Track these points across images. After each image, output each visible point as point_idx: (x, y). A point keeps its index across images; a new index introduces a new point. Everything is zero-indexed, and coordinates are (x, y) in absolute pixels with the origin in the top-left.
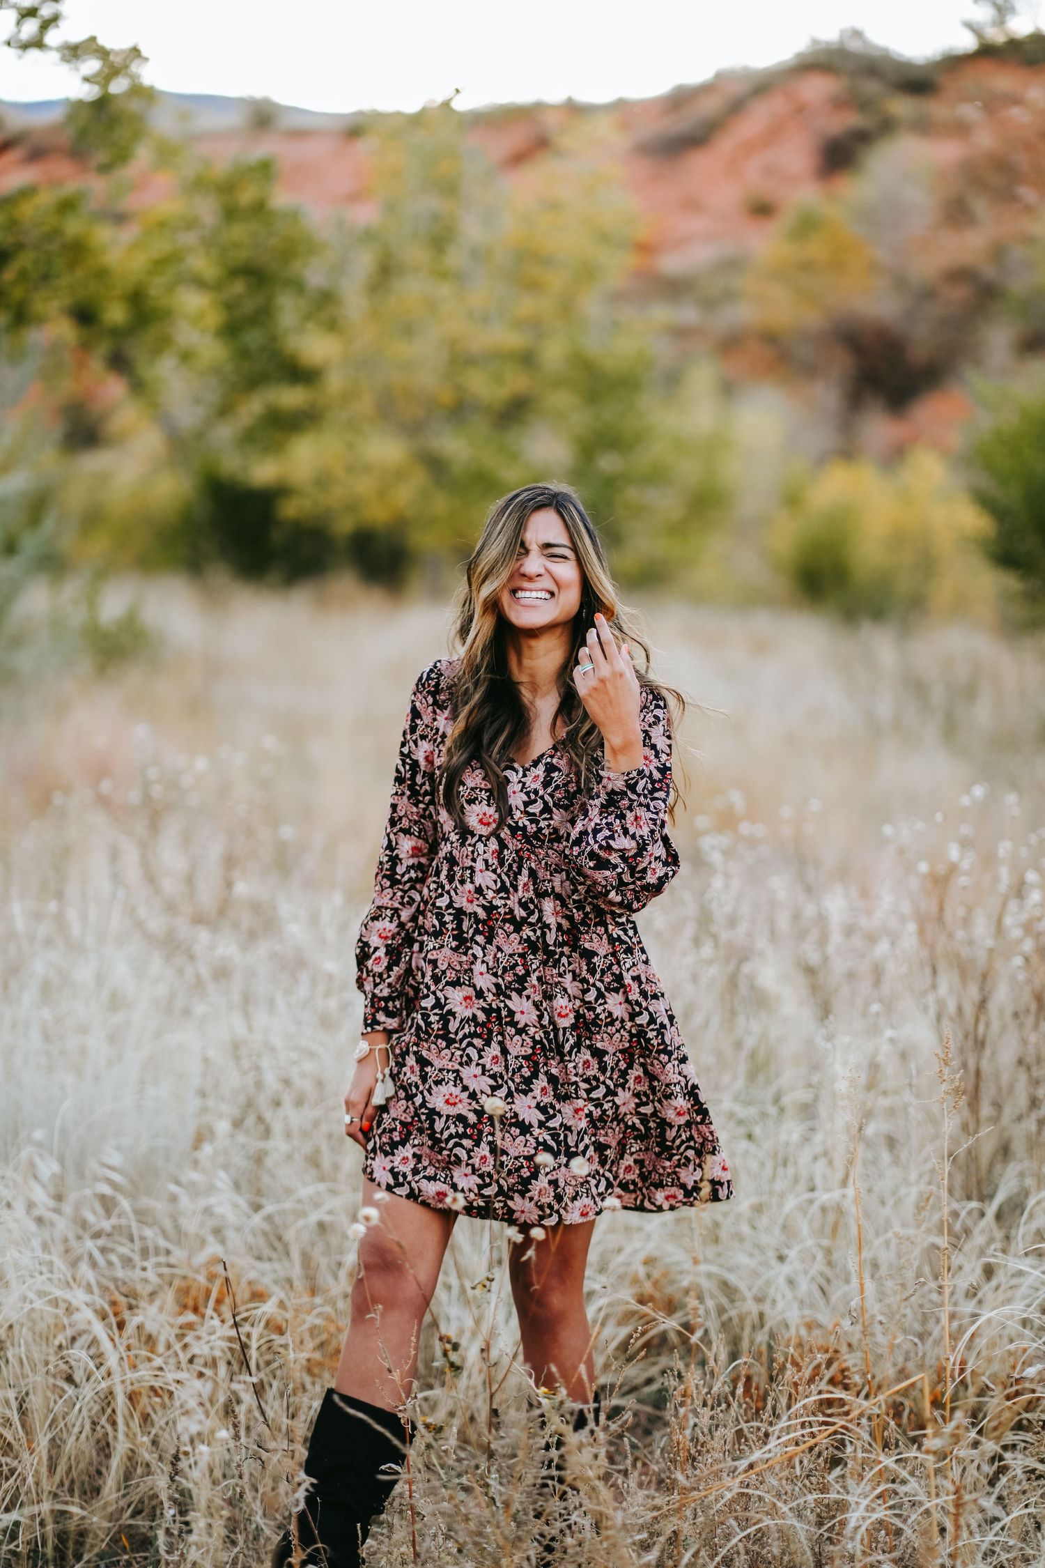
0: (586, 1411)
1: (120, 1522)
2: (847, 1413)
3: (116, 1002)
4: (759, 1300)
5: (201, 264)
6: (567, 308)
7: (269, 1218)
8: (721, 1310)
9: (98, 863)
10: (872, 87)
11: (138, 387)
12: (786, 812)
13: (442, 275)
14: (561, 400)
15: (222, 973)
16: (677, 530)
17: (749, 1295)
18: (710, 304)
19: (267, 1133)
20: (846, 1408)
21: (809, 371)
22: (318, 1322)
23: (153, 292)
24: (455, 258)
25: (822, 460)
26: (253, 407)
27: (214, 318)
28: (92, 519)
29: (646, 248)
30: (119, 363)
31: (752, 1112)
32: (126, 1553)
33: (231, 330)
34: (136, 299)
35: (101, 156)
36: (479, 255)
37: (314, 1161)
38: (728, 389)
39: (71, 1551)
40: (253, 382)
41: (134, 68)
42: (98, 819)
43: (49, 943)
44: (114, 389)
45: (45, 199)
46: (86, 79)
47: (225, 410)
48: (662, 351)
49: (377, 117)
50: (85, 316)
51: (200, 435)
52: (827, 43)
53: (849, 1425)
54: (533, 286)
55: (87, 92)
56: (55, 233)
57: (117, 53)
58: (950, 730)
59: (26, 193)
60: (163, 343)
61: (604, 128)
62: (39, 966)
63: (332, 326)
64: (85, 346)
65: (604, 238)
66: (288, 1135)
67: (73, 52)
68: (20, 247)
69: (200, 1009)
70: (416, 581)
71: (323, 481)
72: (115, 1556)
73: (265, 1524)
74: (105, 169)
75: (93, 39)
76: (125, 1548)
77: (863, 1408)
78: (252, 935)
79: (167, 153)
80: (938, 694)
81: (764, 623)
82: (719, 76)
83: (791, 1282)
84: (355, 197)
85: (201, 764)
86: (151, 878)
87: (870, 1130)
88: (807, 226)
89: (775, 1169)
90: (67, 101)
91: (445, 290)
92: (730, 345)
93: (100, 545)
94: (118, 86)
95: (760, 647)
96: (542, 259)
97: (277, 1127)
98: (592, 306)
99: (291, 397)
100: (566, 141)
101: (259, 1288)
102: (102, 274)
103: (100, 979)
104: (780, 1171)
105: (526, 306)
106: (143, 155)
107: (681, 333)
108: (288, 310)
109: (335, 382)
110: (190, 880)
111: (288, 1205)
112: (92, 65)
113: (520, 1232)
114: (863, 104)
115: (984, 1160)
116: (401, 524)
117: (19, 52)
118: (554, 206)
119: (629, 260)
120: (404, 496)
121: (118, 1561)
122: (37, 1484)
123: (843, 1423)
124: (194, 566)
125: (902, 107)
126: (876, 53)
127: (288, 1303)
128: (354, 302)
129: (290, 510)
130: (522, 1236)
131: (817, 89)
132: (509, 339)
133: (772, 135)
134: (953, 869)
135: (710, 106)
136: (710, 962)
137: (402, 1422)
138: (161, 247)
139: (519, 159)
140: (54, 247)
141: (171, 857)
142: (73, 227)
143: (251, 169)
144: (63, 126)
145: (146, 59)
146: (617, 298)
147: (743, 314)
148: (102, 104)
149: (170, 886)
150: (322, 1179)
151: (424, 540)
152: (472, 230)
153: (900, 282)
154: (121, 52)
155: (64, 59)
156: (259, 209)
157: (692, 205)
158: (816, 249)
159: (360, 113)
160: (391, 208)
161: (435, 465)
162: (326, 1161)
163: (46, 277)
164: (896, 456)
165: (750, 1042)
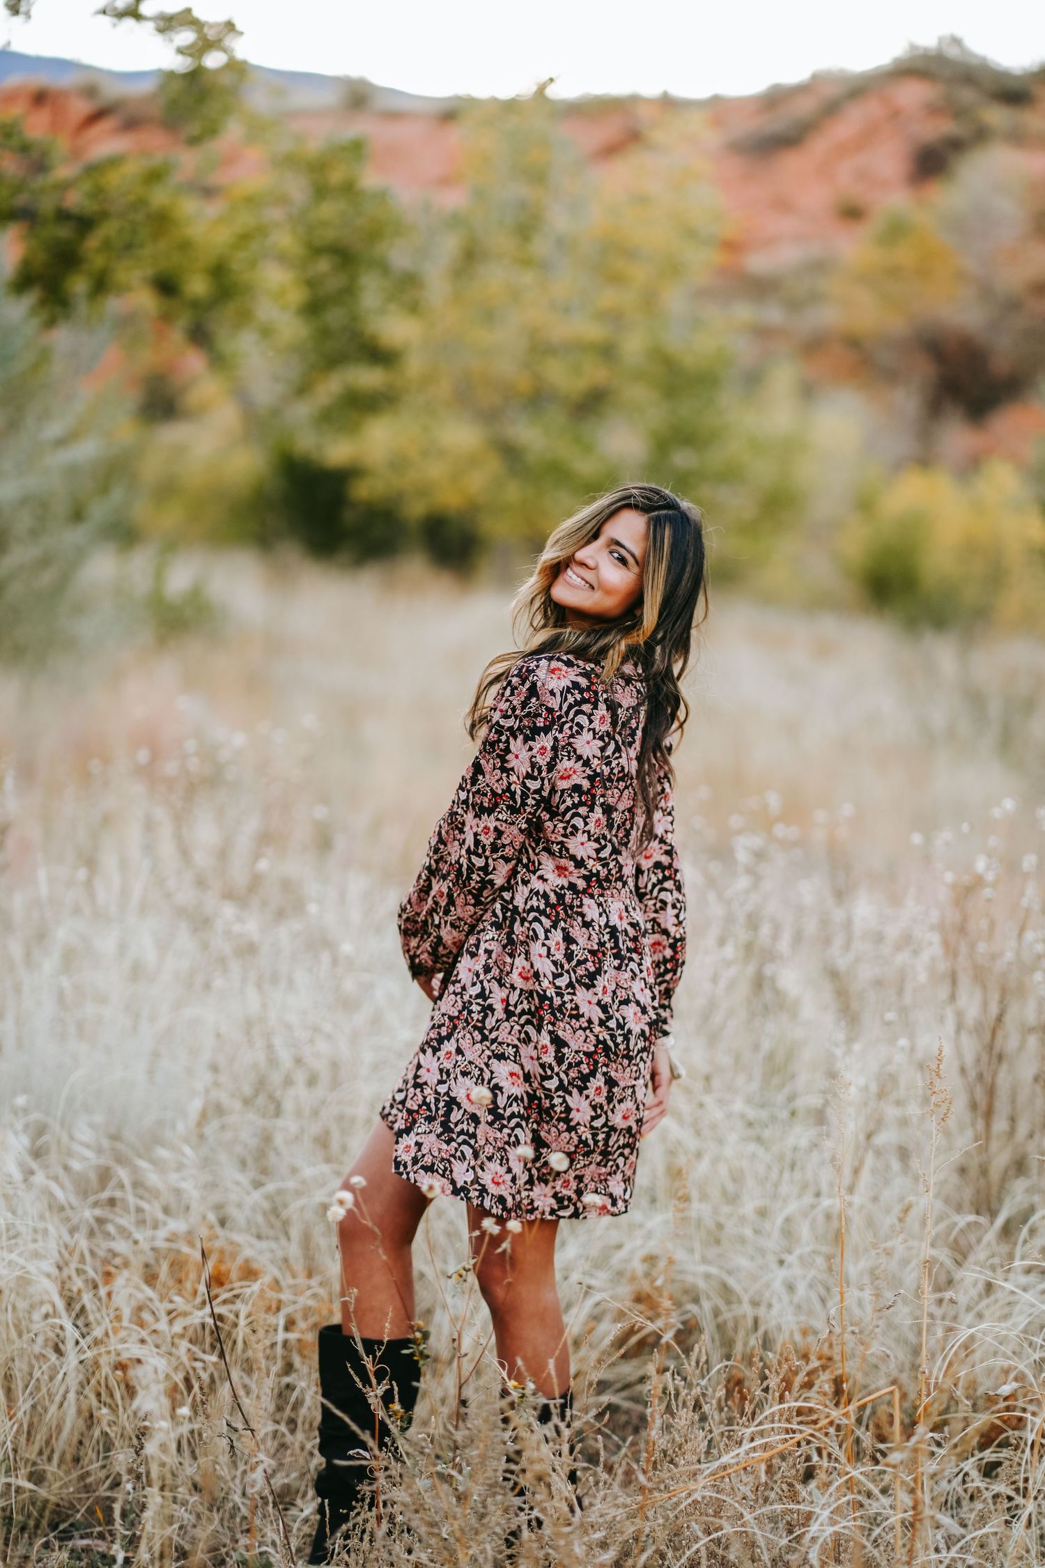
0: (552, 1407)
1: (97, 1494)
2: (815, 1422)
3: (137, 972)
4: (755, 1304)
5: (285, 240)
6: (650, 301)
7: (268, 1197)
8: (716, 1313)
9: (134, 834)
10: (967, 95)
11: (219, 361)
12: (820, 816)
13: (527, 262)
14: (638, 393)
15: (248, 950)
16: (748, 529)
17: (746, 1299)
18: (795, 305)
19: (278, 1113)
20: (814, 1417)
21: (891, 377)
22: (311, 1303)
23: (235, 266)
24: (540, 246)
25: (898, 466)
26: (331, 387)
27: (297, 296)
28: (167, 490)
29: (732, 246)
30: (200, 336)
31: (764, 1114)
32: (100, 1525)
33: (313, 308)
34: (219, 271)
35: (194, 128)
36: (564, 244)
37: (323, 1142)
38: (808, 392)
39: (46, 1519)
40: (332, 361)
41: (229, 41)
42: (138, 789)
43: (77, 911)
44: (194, 362)
45: (132, 168)
46: (180, 51)
47: (303, 389)
48: (743, 349)
49: (471, 102)
50: (166, 286)
51: (275, 412)
52: (925, 49)
53: (817, 1434)
54: (616, 279)
55: (179, 64)
56: (141, 203)
57: (211, 26)
58: (1007, 742)
59: (114, 162)
60: (245, 317)
61: (696, 123)
62: (62, 934)
63: (414, 309)
64: (166, 318)
65: (691, 234)
66: (299, 1113)
67: (167, 24)
68: (104, 215)
69: (218, 982)
70: (486, 568)
71: (399, 463)
72: (90, 1528)
73: (243, 1504)
74: (194, 141)
75: (188, 11)
76: (99, 1520)
77: (831, 1418)
78: (280, 915)
79: (257, 129)
80: (995, 707)
81: (829, 626)
82: (815, 77)
83: (791, 1288)
84: (446, 181)
85: (239, 740)
86: (185, 853)
87: (881, 1139)
88: (896, 231)
89: (781, 1172)
90: (160, 71)
91: (528, 278)
92: (813, 346)
93: (171, 517)
94: (213, 60)
95: (824, 651)
96: (630, 253)
97: (288, 1105)
98: (675, 301)
99: (368, 378)
100: (658, 136)
101: (255, 1266)
102: (185, 246)
103: (122, 948)
104: (786, 1175)
105: (609, 298)
106: (233, 131)
107: (763, 333)
108: (371, 291)
109: (414, 366)
110: (223, 854)
111: (291, 1184)
112: (186, 37)
113: (497, 1223)
114: (958, 112)
115: (995, 1174)
116: (474, 509)
117: (115, 20)
118: (642, 200)
119: (716, 257)
120: (478, 482)
121: (92, 1533)
122: (15, 1450)
123: (811, 1431)
124: (263, 541)
125: (996, 116)
126: (974, 62)
127: (283, 1283)
128: (437, 287)
129: (362, 491)
130: (499, 1228)
131: (913, 94)
132: (591, 331)
133: (866, 138)
134: (979, 882)
135: (805, 107)
136: (728, 963)
137: (372, 1407)
138: (245, 220)
139: (611, 151)
140: (139, 217)
141: (205, 833)
142: (159, 197)
143: (343, 149)
144: (154, 96)
145: (242, 33)
146: (702, 294)
147: (828, 317)
148: (195, 76)
149: (202, 859)
150: (328, 1160)
151: (497, 528)
152: (559, 220)
153: (986, 291)
154: (217, 24)
155: (161, 31)
156: (349, 189)
157: (782, 205)
158: (904, 255)
159: (458, 98)
160: (479, 194)
161: (510, 453)
162: (335, 1146)
163: (129, 247)
164: (971, 466)
165: (766, 1045)
